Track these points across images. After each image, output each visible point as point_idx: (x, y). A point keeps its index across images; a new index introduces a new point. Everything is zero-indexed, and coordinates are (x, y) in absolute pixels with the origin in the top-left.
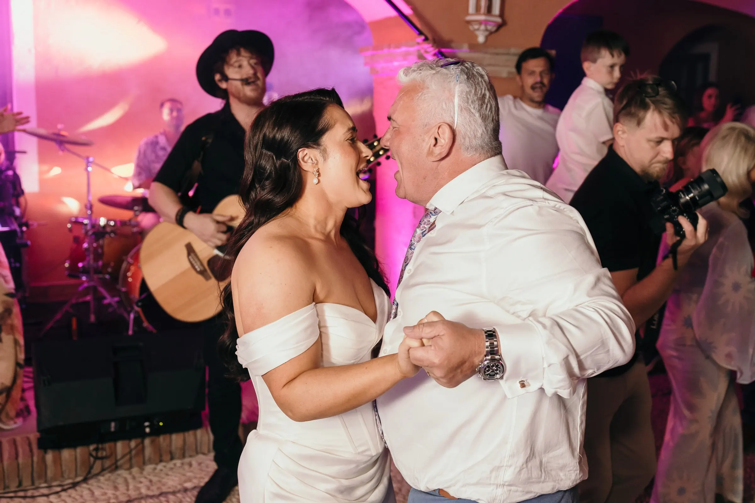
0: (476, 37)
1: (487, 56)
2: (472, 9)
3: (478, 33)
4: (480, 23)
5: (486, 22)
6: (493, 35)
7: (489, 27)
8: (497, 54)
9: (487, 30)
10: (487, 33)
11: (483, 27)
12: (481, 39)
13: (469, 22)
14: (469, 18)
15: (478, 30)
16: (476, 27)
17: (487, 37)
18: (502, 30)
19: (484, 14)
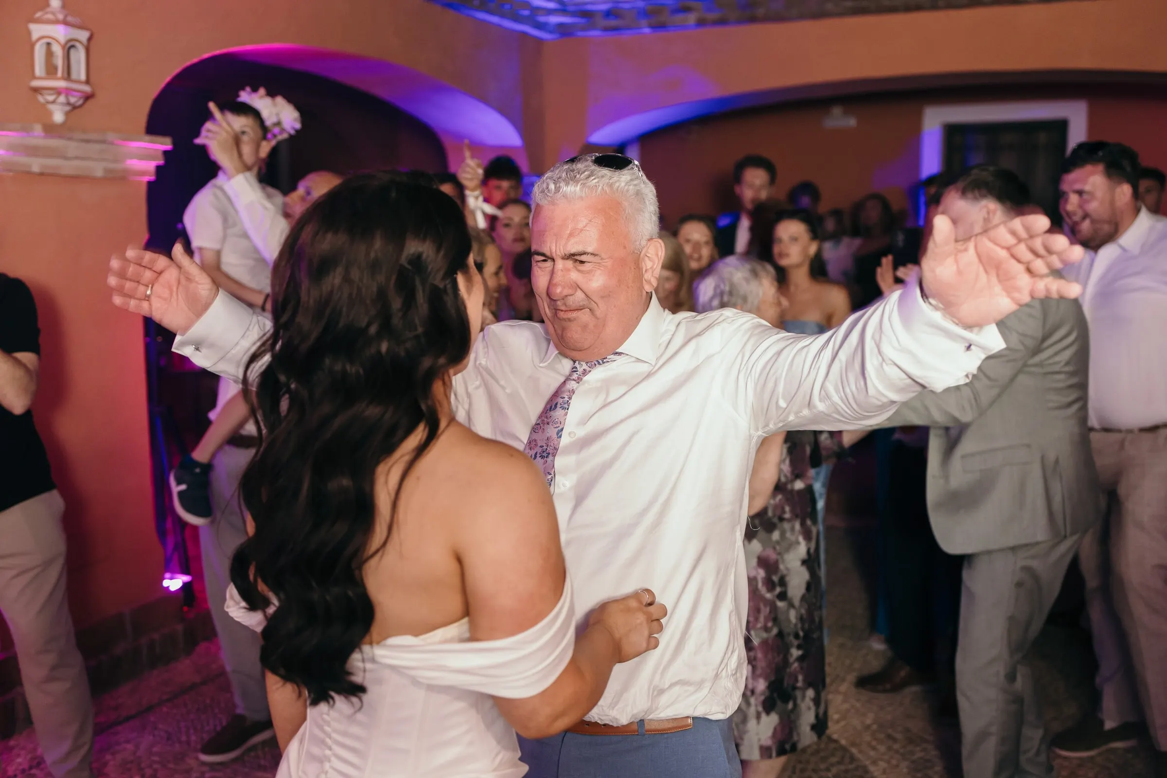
0: (50, 114)
1: (73, 144)
2: (39, 68)
3: (51, 107)
4: (58, 92)
5: (68, 92)
6: (76, 111)
7: (73, 100)
8: (88, 141)
9: (68, 104)
10: (68, 108)
11: (62, 99)
12: (58, 117)
13: (36, 90)
14: (35, 83)
15: (54, 102)
16: (51, 98)
17: (67, 114)
18: (90, 103)
19: (63, 78)
